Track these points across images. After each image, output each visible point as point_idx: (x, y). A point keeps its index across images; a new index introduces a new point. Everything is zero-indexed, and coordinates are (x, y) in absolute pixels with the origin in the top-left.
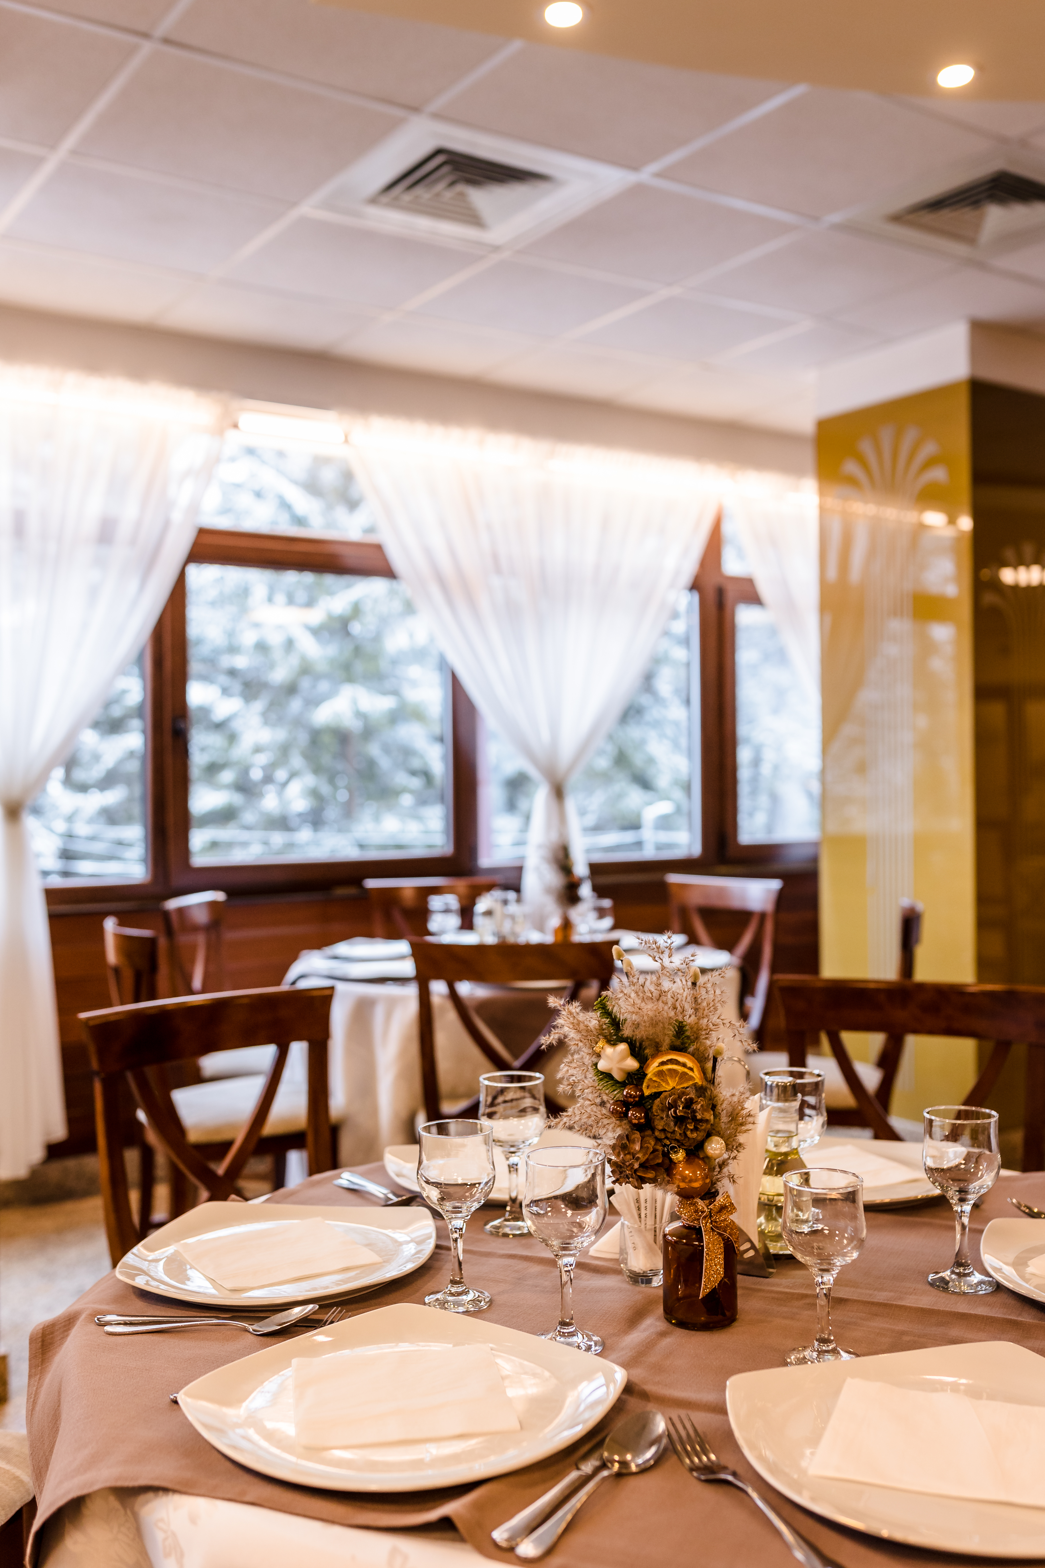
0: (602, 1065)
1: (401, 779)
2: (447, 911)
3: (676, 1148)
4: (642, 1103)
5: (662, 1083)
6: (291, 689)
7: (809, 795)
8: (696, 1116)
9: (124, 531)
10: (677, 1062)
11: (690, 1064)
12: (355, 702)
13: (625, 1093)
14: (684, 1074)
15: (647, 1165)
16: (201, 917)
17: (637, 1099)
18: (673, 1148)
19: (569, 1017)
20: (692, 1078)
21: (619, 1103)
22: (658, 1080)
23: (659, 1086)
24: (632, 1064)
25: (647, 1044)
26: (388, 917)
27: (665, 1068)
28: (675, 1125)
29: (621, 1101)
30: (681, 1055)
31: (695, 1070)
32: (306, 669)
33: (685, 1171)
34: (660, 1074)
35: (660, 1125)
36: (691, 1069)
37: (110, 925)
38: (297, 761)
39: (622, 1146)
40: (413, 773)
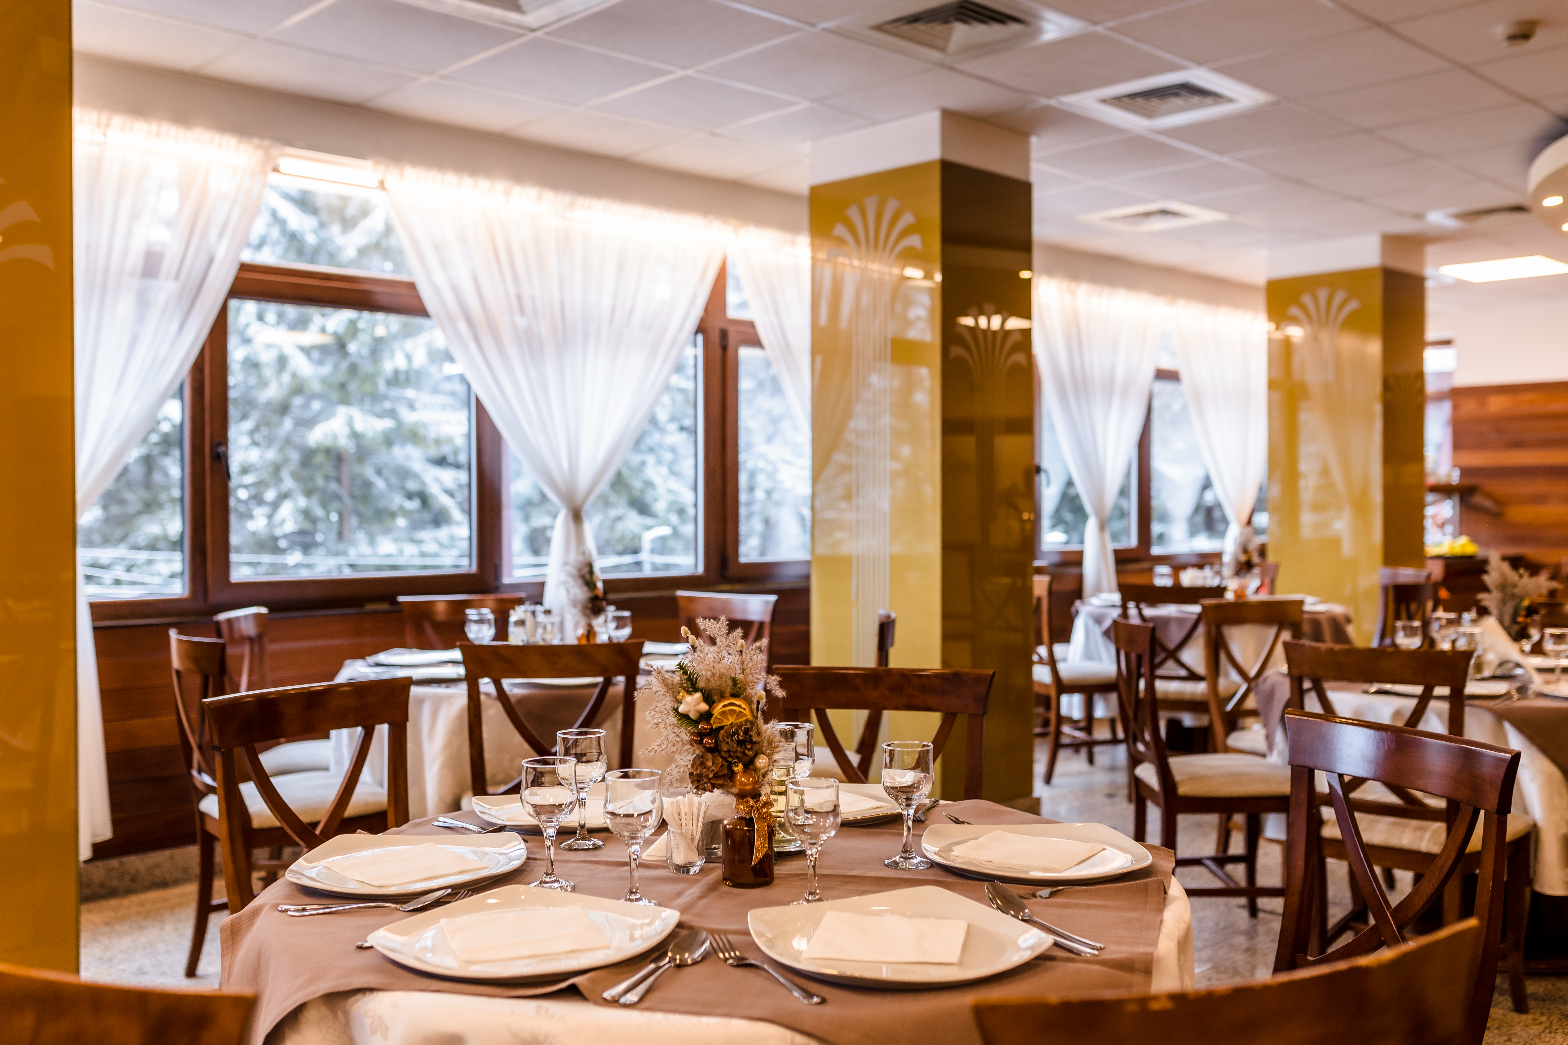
0: (682, 709)
1: (397, 500)
2: (480, 621)
3: (737, 762)
4: (713, 733)
5: (724, 720)
6: (284, 408)
7: (802, 519)
8: (752, 740)
9: (169, 264)
10: (735, 705)
11: (743, 706)
12: (350, 423)
13: (700, 727)
14: (741, 712)
15: (717, 775)
16: (249, 629)
17: (708, 731)
18: (735, 762)
19: (658, 675)
20: (745, 715)
21: (695, 734)
22: (722, 718)
23: (722, 721)
24: (704, 707)
25: (715, 692)
26: (419, 629)
27: (726, 709)
28: (738, 746)
29: (696, 733)
30: (737, 700)
31: (747, 709)
32: (298, 388)
33: (741, 778)
34: (723, 713)
35: (725, 748)
36: (744, 709)
37: (173, 634)
38: (288, 483)
39: (700, 762)
40: (410, 496)
